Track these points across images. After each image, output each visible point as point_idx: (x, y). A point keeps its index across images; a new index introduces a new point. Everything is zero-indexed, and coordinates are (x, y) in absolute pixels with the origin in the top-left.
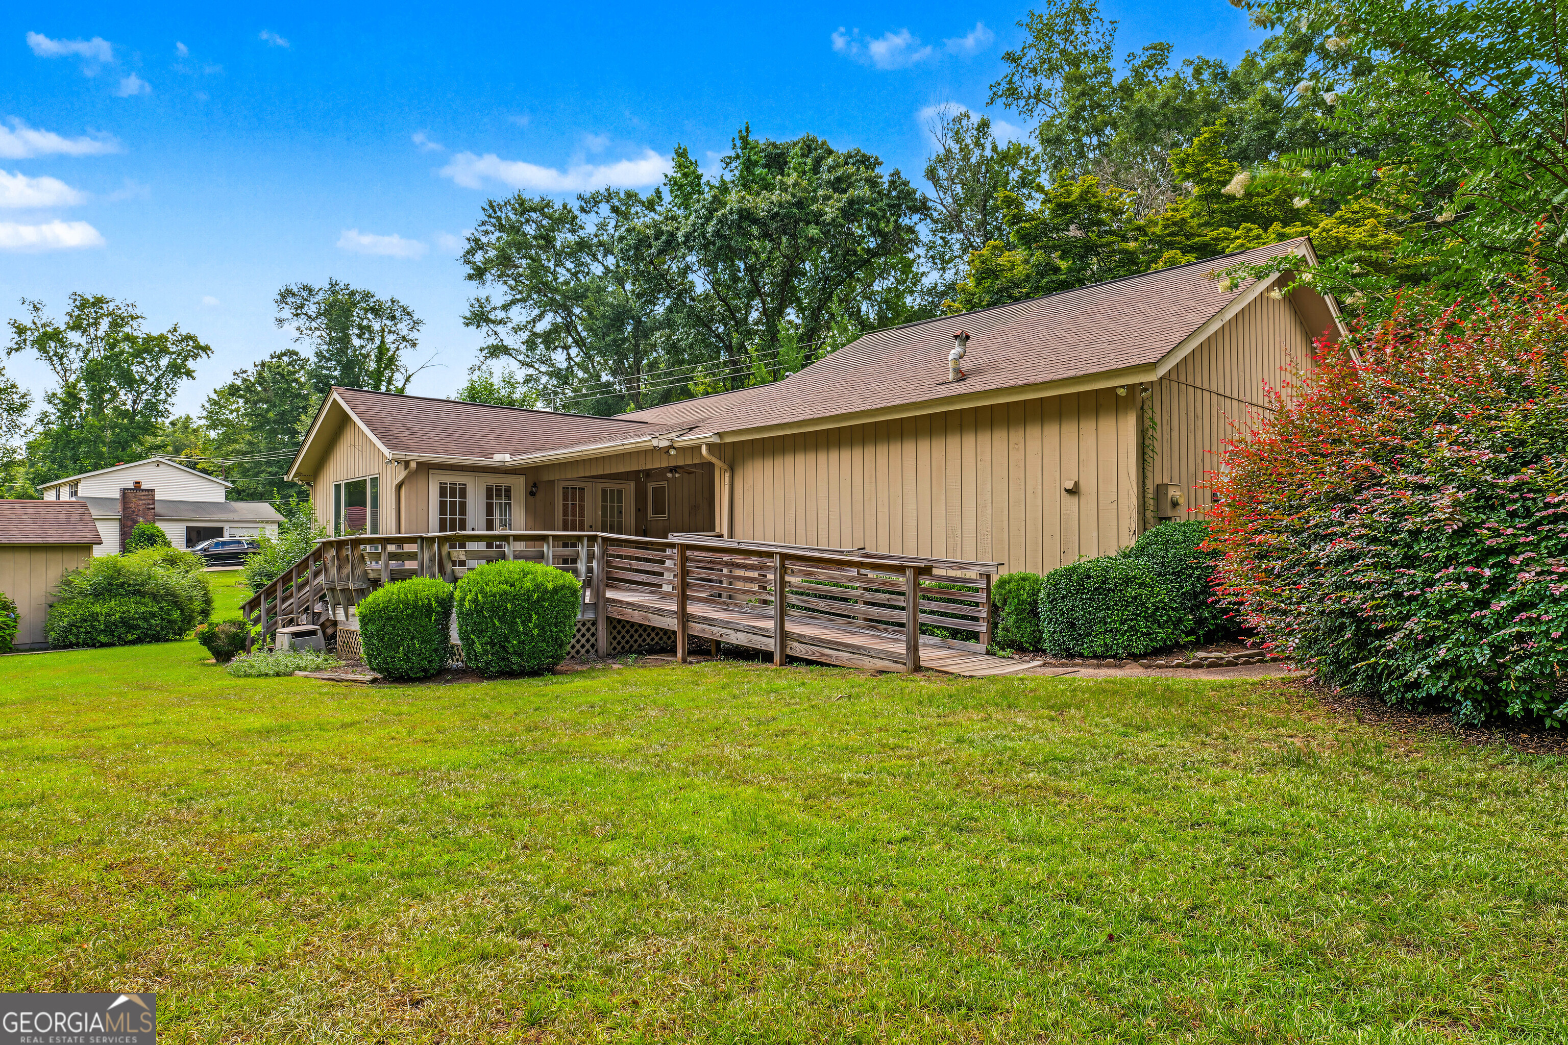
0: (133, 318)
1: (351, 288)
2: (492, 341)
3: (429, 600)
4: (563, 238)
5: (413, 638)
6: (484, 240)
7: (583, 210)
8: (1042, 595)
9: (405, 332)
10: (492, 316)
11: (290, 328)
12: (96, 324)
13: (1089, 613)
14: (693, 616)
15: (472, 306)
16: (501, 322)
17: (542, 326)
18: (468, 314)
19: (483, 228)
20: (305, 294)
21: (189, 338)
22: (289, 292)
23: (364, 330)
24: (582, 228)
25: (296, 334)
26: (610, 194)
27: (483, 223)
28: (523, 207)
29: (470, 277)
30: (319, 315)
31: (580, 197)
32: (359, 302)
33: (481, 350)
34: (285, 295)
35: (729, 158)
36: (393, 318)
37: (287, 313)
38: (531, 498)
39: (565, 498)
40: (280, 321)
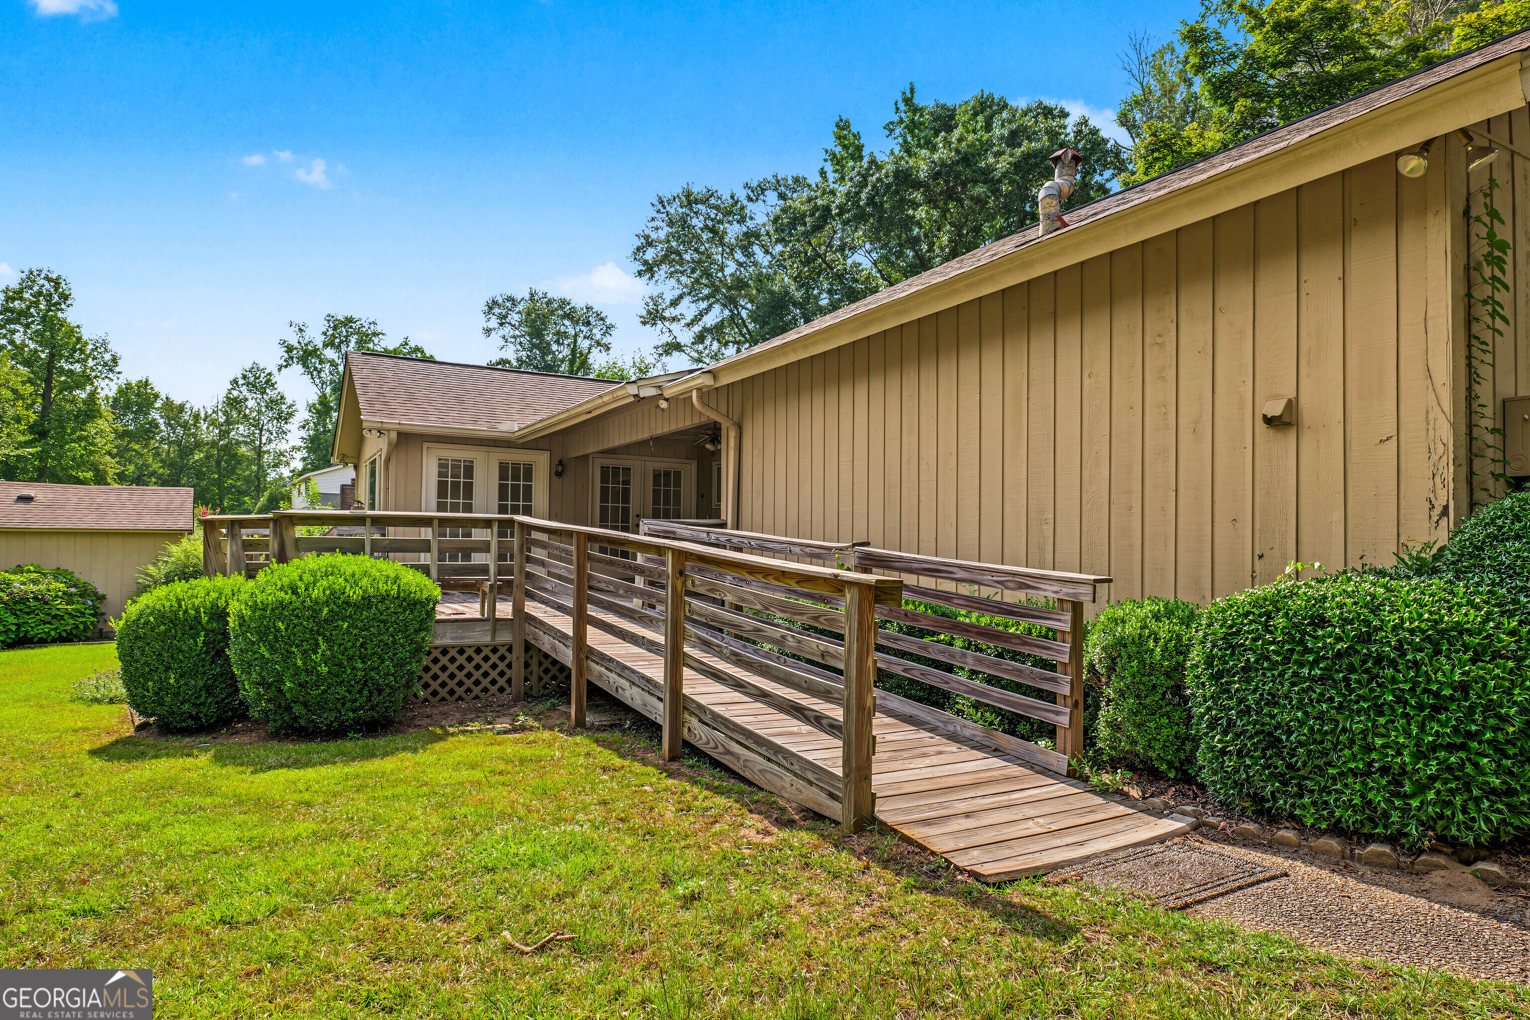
0: (375, 334)
1: (549, 296)
2: (666, 338)
3: (197, 610)
4: (733, 231)
5: (168, 669)
6: (654, 236)
7: (750, 199)
8: (1196, 655)
9: (598, 337)
10: (667, 314)
11: (496, 339)
12: (348, 342)
13: (1320, 717)
14: (591, 650)
15: (647, 304)
16: (674, 319)
17: (710, 320)
18: (644, 313)
19: (654, 224)
20: (509, 304)
21: (417, 349)
22: (495, 303)
23: (560, 336)
24: (751, 218)
25: (503, 343)
26: (778, 181)
27: (653, 219)
28: (690, 200)
29: (640, 274)
30: (520, 323)
31: (747, 186)
32: (556, 310)
33: (656, 348)
34: (492, 305)
35: (892, 123)
36: (588, 323)
37: (494, 323)
38: (557, 481)
39: (604, 479)
40: (488, 331)
